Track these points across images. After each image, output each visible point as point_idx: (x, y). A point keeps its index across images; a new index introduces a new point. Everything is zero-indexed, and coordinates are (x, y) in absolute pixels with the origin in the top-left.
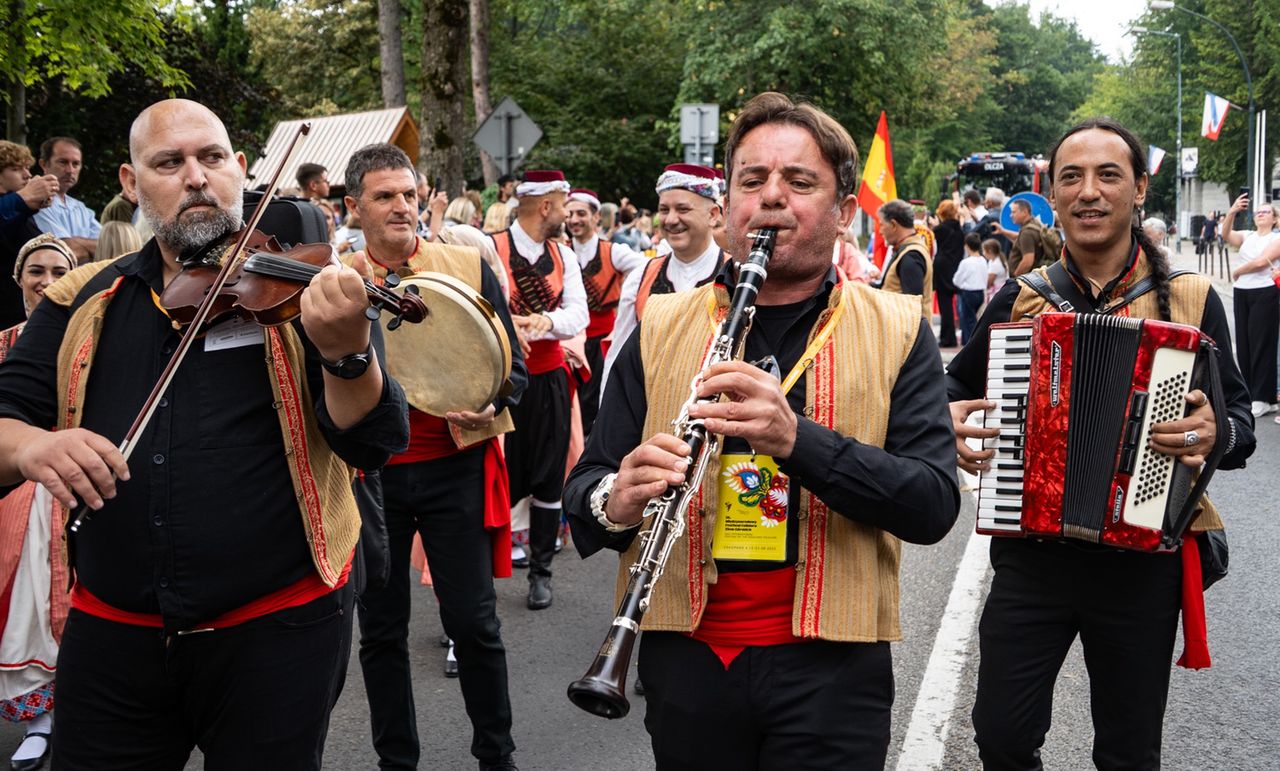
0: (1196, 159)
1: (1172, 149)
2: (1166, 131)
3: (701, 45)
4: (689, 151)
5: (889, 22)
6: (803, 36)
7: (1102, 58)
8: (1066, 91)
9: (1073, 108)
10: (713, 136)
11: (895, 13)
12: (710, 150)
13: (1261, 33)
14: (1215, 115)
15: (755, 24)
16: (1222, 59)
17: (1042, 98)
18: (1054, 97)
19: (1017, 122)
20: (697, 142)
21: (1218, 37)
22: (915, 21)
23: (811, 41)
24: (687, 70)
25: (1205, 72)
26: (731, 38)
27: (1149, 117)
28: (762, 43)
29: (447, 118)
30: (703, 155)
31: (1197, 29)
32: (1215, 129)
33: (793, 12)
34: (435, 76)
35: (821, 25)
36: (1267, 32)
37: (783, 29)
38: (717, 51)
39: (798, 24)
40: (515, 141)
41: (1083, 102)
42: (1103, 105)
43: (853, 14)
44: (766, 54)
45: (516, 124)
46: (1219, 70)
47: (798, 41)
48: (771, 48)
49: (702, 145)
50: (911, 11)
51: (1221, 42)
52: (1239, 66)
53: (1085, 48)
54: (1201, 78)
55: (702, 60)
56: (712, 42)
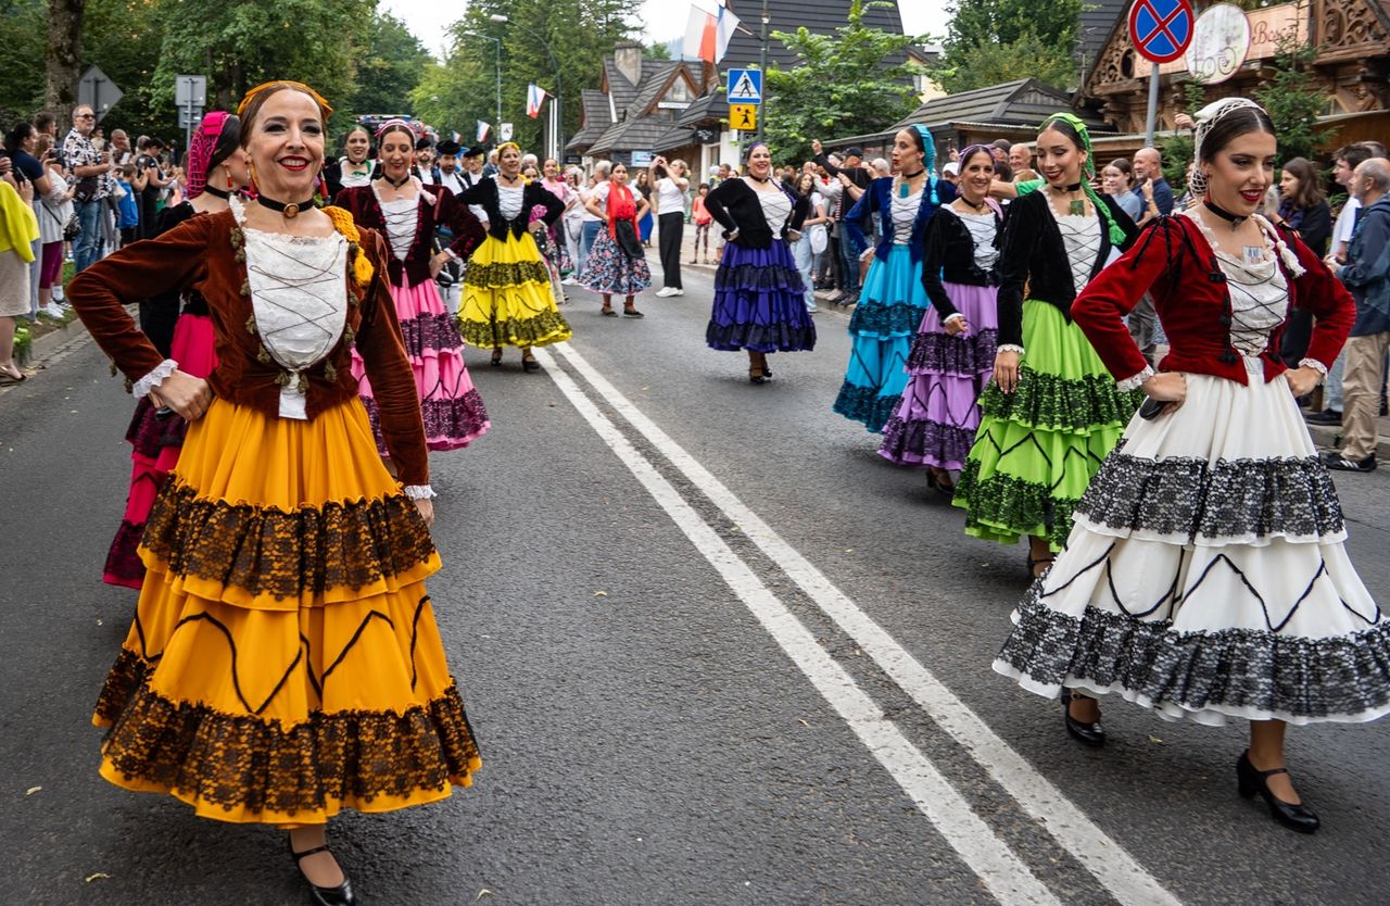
0: (511, 131)
1: (493, 122)
2: (486, 109)
3: (174, 29)
4: (182, 111)
5: (324, 18)
6: (261, 27)
7: (424, 51)
8: (406, 75)
9: (411, 88)
10: (201, 100)
11: (329, 13)
12: (199, 111)
13: (552, 43)
14: (536, 100)
15: (220, 15)
16: (526, 59)
17: (386, 80)
18: (397, 79)
19: (369, 98)
20: (189, 104)
21: (523, 43)
22: (344, 20)
23: (267, 31)
24: (164, 48)
25: (514, 68)
26: (200, 25)
27: (472, 99)
28: (230, 30)
29: (69, 81)
30: (193, 115)
31: (507, 36)
32: (536, 110)
33: (251, 7)
34: (60, 49)
35: (274, 18)
36: (556, 42)
37: (246, 21)
38: (190, 34)
39: (256, 18)
40: (101, 99)
41: (418, 84)
42: (431, 88)
43: (299, 13)
44: (233, 38)
45: (101, 86)
46: (524, 67)
47: (256, 28)
48: (236, 35)
49: (193, 107)
50: (342, 12)
51: (524, 47)
52: (537, 65)
53: (413, 42)
54: (512, 72)
55: (177, 41)
56: (185, 27)
